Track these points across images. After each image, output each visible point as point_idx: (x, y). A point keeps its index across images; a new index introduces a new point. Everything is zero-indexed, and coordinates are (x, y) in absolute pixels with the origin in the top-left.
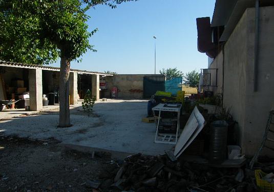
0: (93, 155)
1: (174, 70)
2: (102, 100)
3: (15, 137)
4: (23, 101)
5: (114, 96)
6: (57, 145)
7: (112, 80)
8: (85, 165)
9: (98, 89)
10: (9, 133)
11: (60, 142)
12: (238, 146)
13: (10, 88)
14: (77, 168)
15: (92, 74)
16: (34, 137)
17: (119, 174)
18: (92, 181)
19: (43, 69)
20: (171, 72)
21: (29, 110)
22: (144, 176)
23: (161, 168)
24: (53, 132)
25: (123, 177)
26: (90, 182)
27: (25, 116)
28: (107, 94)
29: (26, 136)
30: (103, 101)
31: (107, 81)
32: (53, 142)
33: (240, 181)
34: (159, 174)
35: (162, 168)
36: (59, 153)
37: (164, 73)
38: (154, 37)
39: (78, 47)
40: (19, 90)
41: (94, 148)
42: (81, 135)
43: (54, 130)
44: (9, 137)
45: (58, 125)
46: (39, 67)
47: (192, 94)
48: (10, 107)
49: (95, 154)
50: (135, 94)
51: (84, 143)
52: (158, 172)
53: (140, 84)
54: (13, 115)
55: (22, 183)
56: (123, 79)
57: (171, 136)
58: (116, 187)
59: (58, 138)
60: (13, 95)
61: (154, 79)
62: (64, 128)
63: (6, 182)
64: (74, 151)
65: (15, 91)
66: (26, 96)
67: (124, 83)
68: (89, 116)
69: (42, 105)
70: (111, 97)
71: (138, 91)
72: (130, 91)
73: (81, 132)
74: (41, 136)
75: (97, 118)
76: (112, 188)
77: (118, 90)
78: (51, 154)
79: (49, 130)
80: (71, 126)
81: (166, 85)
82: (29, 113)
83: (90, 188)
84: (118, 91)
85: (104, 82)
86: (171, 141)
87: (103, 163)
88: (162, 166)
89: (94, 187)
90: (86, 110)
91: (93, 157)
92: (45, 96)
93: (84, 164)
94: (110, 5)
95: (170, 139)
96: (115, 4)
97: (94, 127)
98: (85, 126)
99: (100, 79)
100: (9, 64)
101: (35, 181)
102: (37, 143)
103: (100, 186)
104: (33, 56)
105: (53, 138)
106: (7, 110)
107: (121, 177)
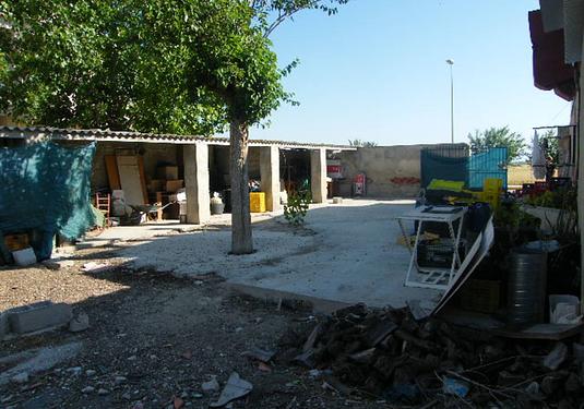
0: (279, 306)
1: (503, 131)
2: (331, 201)
3: (151, 270)
4: (177, 205)
5: (359, 192)
6: (219, 285)
7: (355, 158)
8: (261, 322)
9: (325, 180)
10: (142, 263)
11: (224, 280)
12: (575, 298)
13: (153, 182)
14: (243, 326)
15: (309, 148)
16: (181, 270)
17: (311, 339)
18: (263, 348)
19: (209, 143)
20: (494, 137)
21: (186, 223)
22: (356, 344)
23: (389, 331)
24: (219, 261)
25: (320, 345)
26: (258, 350)
27: (178, 233)
28: (345, 188)
29: (169, 269)
30: (335, 202)
31: (344, 161)
32: (213, 280)
33: (553, 367)
34: (384, 343)
35: (393, 332)
36: (219, 299)
37: (479, 140)
38: (449, 62)
39: (260, 99)
40: (169, 185)
41: (282, 293)
42: (268, 269)
43: (221, 258)
44: (140, 270)
45: (230, 250)
46: (202, 139)
47: (525, 185)
48: (153, 216)
49: (283, 304)
50: (403, 188)
51: (266, 284)
52: (384, 339)
53: (413, 166)
54: (156, 233)
55: (147, 345)
56: (377, 156)
57: (444, 273)
58: (302, 362)
59: (223, 274)
60: (159, 195)
61: (446, 154)
62: (240, 257)
63: (123, 340)
64: (247, 297)
65: (162, 188)
66: (181, 197)
67: (379, 165)
68: (295, 233)
69: (209, 212)
70: (353, 195)
71: (410, 181)
72: (393, 181)
73: (269, 263)
74: (193, 269)
75: (309, 238)
76: (295, 363)
77: (366, 178)
78: (204, 301)
79: (211, 259)
80: (255, 251)
81: (472, 166)
82: (185, 227)
83: (255, 360)
84: (368, 180)
85: (337, 163)
86: (440, 282)
87: (294, 320)
88: (393, 328)
89: (263, 358)
90: (293, 222)
91: (278, 309)
92: (216, 194)
93: (258, 319)
94: (326, 9)
95: (438, 279)
96: (336, 5)
97: (297, 254)
98: (281, 252)
99: (327, 158)
100: (146, 137)
101: (167, 343)
102: (185, 281)
103: (273, 358)
104: (192, 119)
105: (214, 273)
106: (149, 222)
107: (315, 346)
